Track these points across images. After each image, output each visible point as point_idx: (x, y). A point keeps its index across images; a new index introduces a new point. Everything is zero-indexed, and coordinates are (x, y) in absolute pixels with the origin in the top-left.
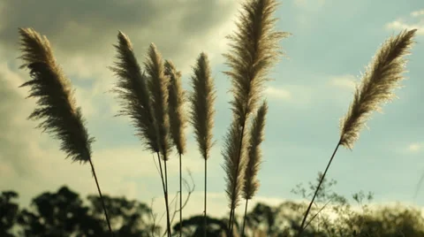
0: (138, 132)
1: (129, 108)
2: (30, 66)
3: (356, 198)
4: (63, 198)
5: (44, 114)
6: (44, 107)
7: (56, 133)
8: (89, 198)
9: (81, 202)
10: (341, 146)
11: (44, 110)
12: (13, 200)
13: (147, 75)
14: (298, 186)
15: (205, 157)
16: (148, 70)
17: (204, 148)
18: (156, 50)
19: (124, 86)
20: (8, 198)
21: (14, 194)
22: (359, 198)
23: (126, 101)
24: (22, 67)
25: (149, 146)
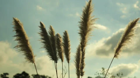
0: (48, 54)
1: (44, 46)
2: (16, 31)
3: (118, 75)
4: (23, 75)
5: (20, 47)
6: (20, 44)
7: (24, 53)
8: (32, 75)
9: (29, 76)
10: (114, 58)
11: (20, 45)
12: (7, 76)
13: (49, 35)
14: (96, 73)
15: (68, 62)
16: (50, 33)
17: (68, 60)
18: (52, 27)
19: (43, 39)
20: (5, 75)
21: (7, 74)
22: (119, 75)
23: (43, 44)
24: (13, 31)
25: (51, 58)
